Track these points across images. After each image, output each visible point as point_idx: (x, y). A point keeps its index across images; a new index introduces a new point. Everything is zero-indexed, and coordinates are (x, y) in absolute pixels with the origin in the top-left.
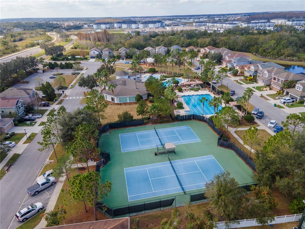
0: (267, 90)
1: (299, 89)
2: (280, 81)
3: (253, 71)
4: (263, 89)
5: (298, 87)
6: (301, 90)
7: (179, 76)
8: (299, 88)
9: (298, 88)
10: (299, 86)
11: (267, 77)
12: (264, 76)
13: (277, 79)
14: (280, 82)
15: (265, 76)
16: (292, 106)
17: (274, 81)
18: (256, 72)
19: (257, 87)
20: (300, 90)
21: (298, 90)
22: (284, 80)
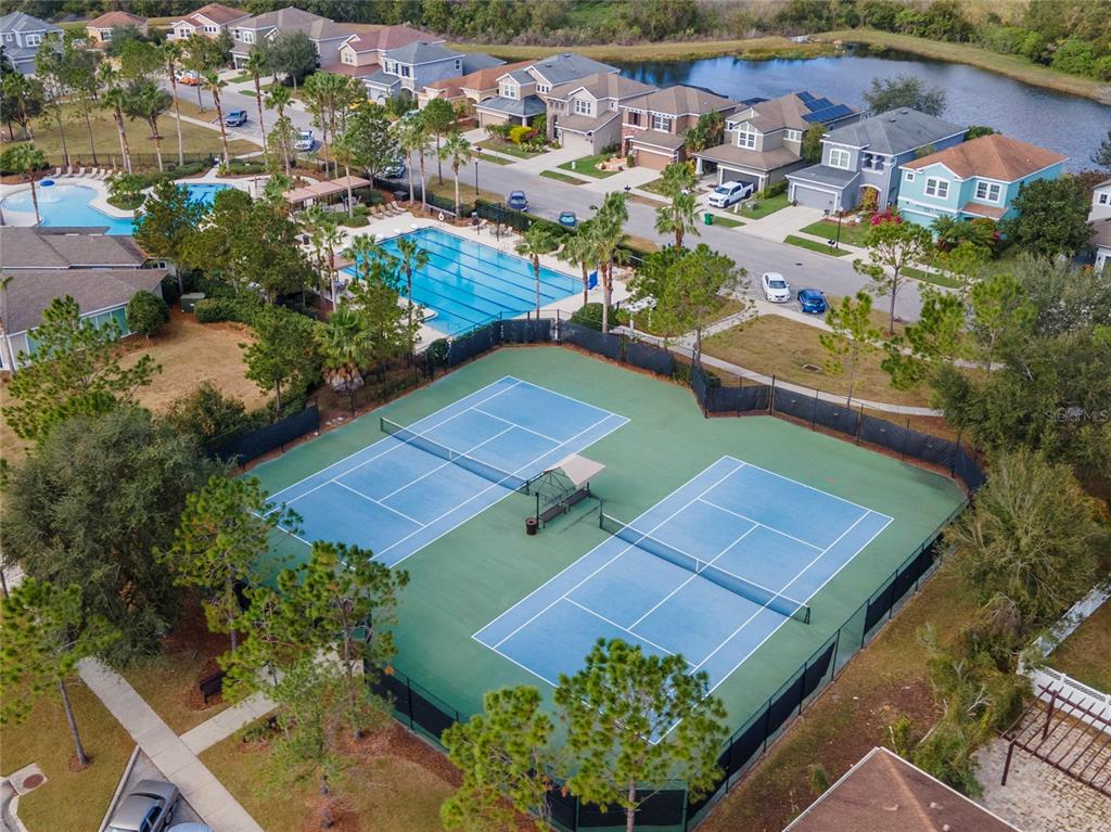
0: (621, 169)
1: (751, 144)
2: (662, 123)
3: (517, 97)
4: (604, 167)
5: (743, 135)
6: (757, 146)
7: (192, 168)
8: (747, 140)
9: (743, 143)
10: (748, 133)
11: (594, 114)
12: (580, 113)
13: (644, 120)
14: (661, 130)
15: (586, 114)
16: (758, 211)
17: (636, 126)
18: (532, 99)
19: (577, 161)
20: (754, 149)
21: (746, 147)
22: (675, 117)
